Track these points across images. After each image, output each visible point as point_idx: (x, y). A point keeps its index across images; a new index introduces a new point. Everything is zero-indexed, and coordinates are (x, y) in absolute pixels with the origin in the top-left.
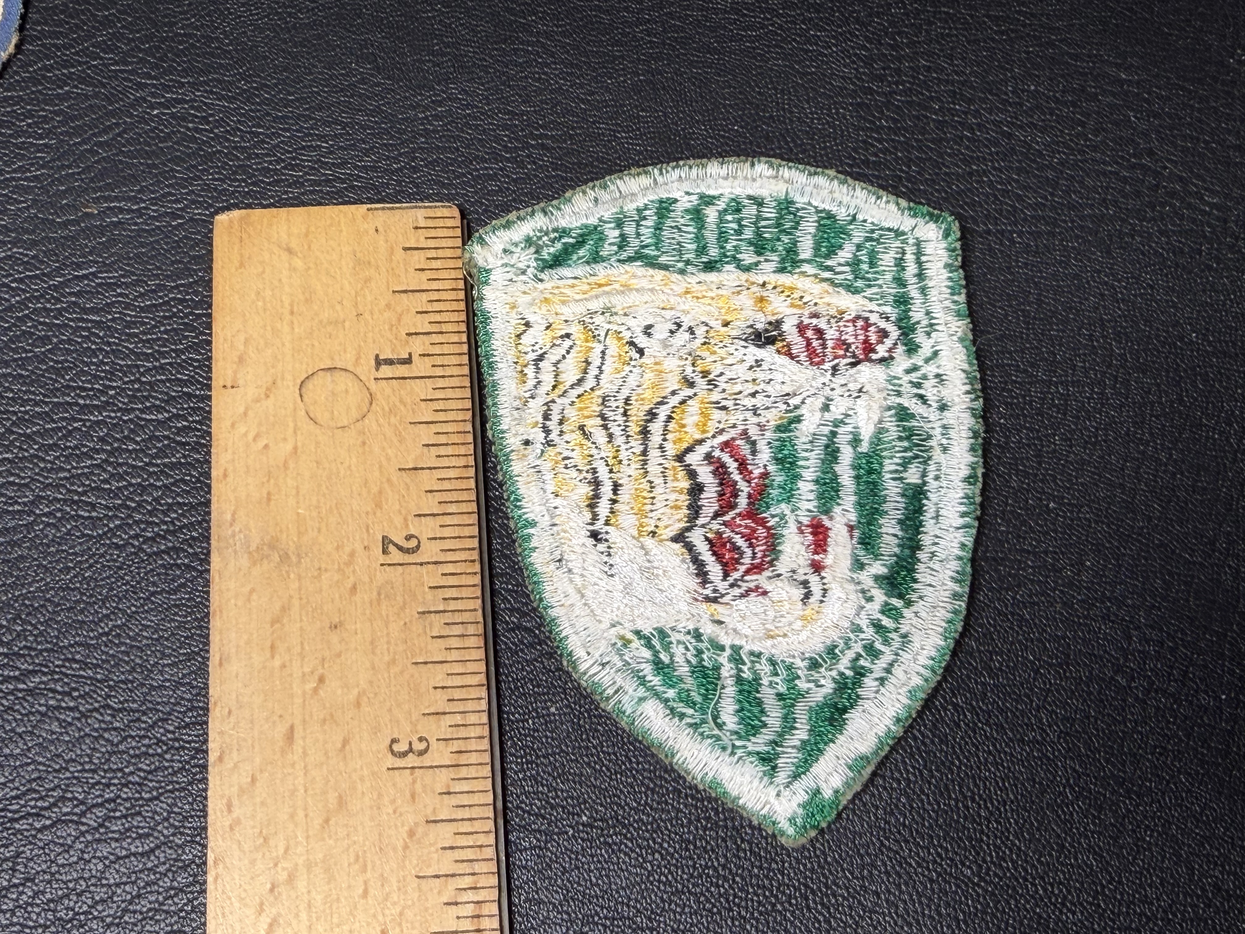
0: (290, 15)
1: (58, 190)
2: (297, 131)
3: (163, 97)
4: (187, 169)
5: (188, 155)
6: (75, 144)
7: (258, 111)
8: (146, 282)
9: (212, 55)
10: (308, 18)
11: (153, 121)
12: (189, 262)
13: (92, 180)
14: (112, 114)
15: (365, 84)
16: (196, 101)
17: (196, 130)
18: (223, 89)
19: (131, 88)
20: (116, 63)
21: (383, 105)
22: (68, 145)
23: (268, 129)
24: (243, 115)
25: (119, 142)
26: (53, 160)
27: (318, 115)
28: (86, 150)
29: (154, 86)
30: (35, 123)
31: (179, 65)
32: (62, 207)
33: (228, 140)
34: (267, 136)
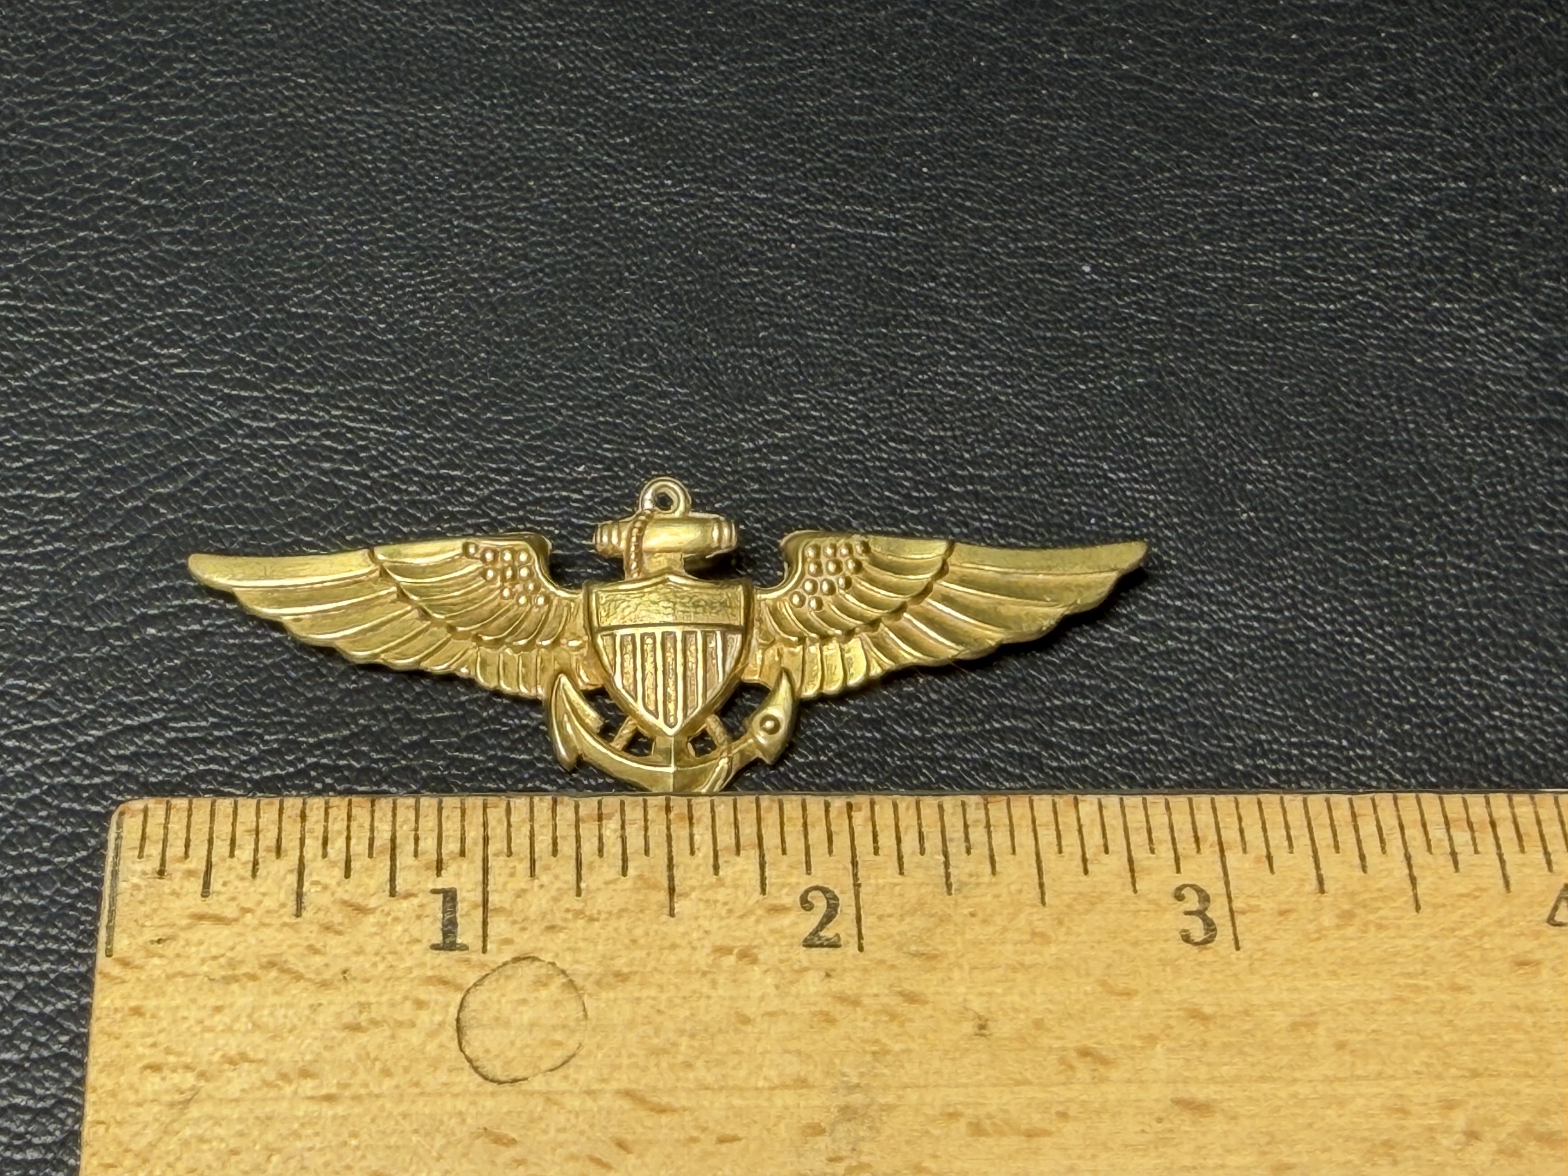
0: (493, 282)
1: (87, 577)
2: (524, 473)
3: (274, 418)
4: (323, 539)
5: (327, 517)
6: (113, 499)
7: (450, 440)
8: (260, 737)
9: (357, 347)
10: (527, 287)
11: (257, 459)
12: (340, 701)
13: (149, 559)
14: (180, 448)
15: (642, 394)
16: (334, 425)
17: (337, 472)
18: (383, 406)
19: (212, 404)
20: (182, 363)
21: (676, 428)
22: (102, 499)
23: (469, 471)
24: (422, 448)
25: (196, 495)
26: (75, 526)
27: (559, 446)
28: (136, 508)
29: (256, 400)
30: (37, 463)
31: (299, 366)
32: (95, 607)
33: (398, 491)
34: (470, 483)
